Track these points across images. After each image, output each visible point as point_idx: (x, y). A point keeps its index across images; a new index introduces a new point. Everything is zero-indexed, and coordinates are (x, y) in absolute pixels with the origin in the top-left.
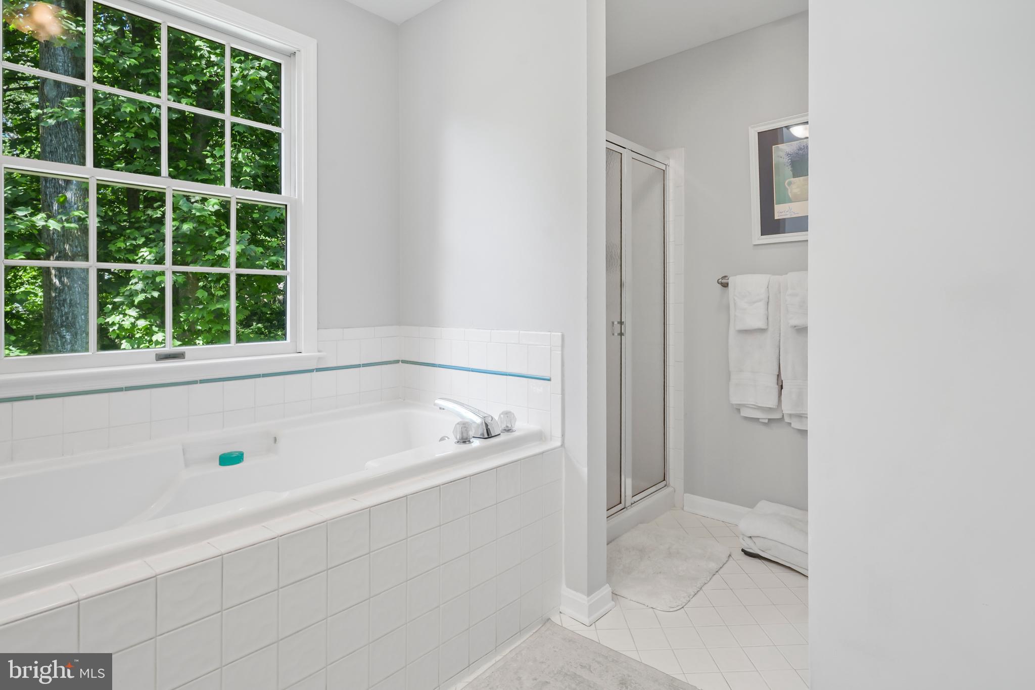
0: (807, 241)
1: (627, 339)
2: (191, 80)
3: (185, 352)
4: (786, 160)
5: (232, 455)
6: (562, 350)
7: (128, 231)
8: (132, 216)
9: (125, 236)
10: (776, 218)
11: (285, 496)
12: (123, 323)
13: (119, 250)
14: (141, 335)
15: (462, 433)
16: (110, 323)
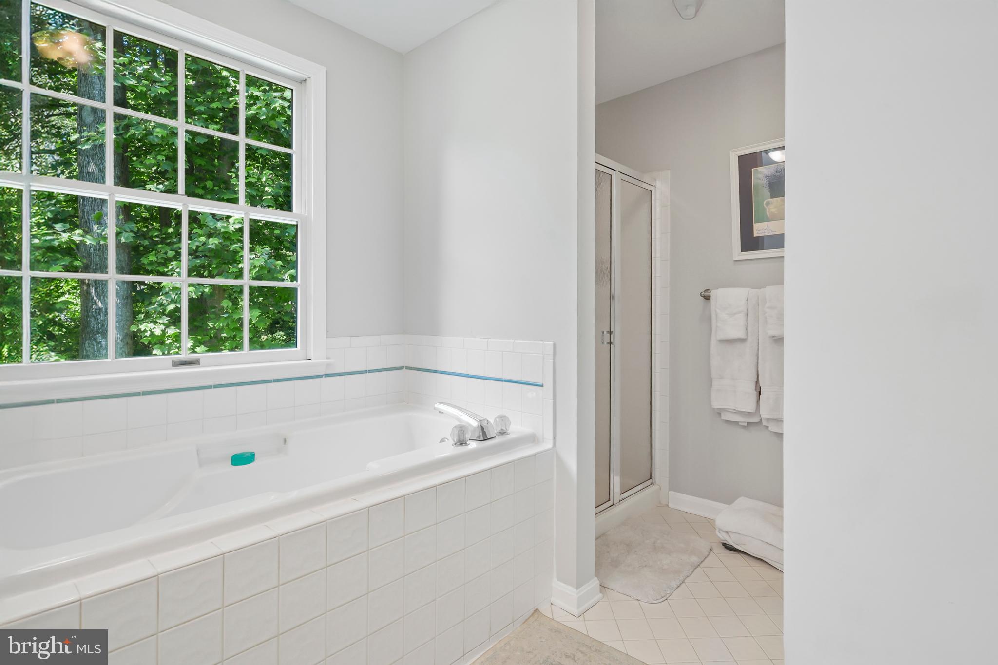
0: (783, 257)
1: (616, 348)
2: (217, 107)
3: (200, 359)
4: (765, 182)
5: (244, 455)
6: (554, 359)
7: (160, 246)
8: (163, 232)
9: (156, 250)
10: (755, 236)
11: (294, 495)
12: (154, 330)
13: (151, 263)
14: (171, 341)
15: (459, 436)
16: (142, 330)
